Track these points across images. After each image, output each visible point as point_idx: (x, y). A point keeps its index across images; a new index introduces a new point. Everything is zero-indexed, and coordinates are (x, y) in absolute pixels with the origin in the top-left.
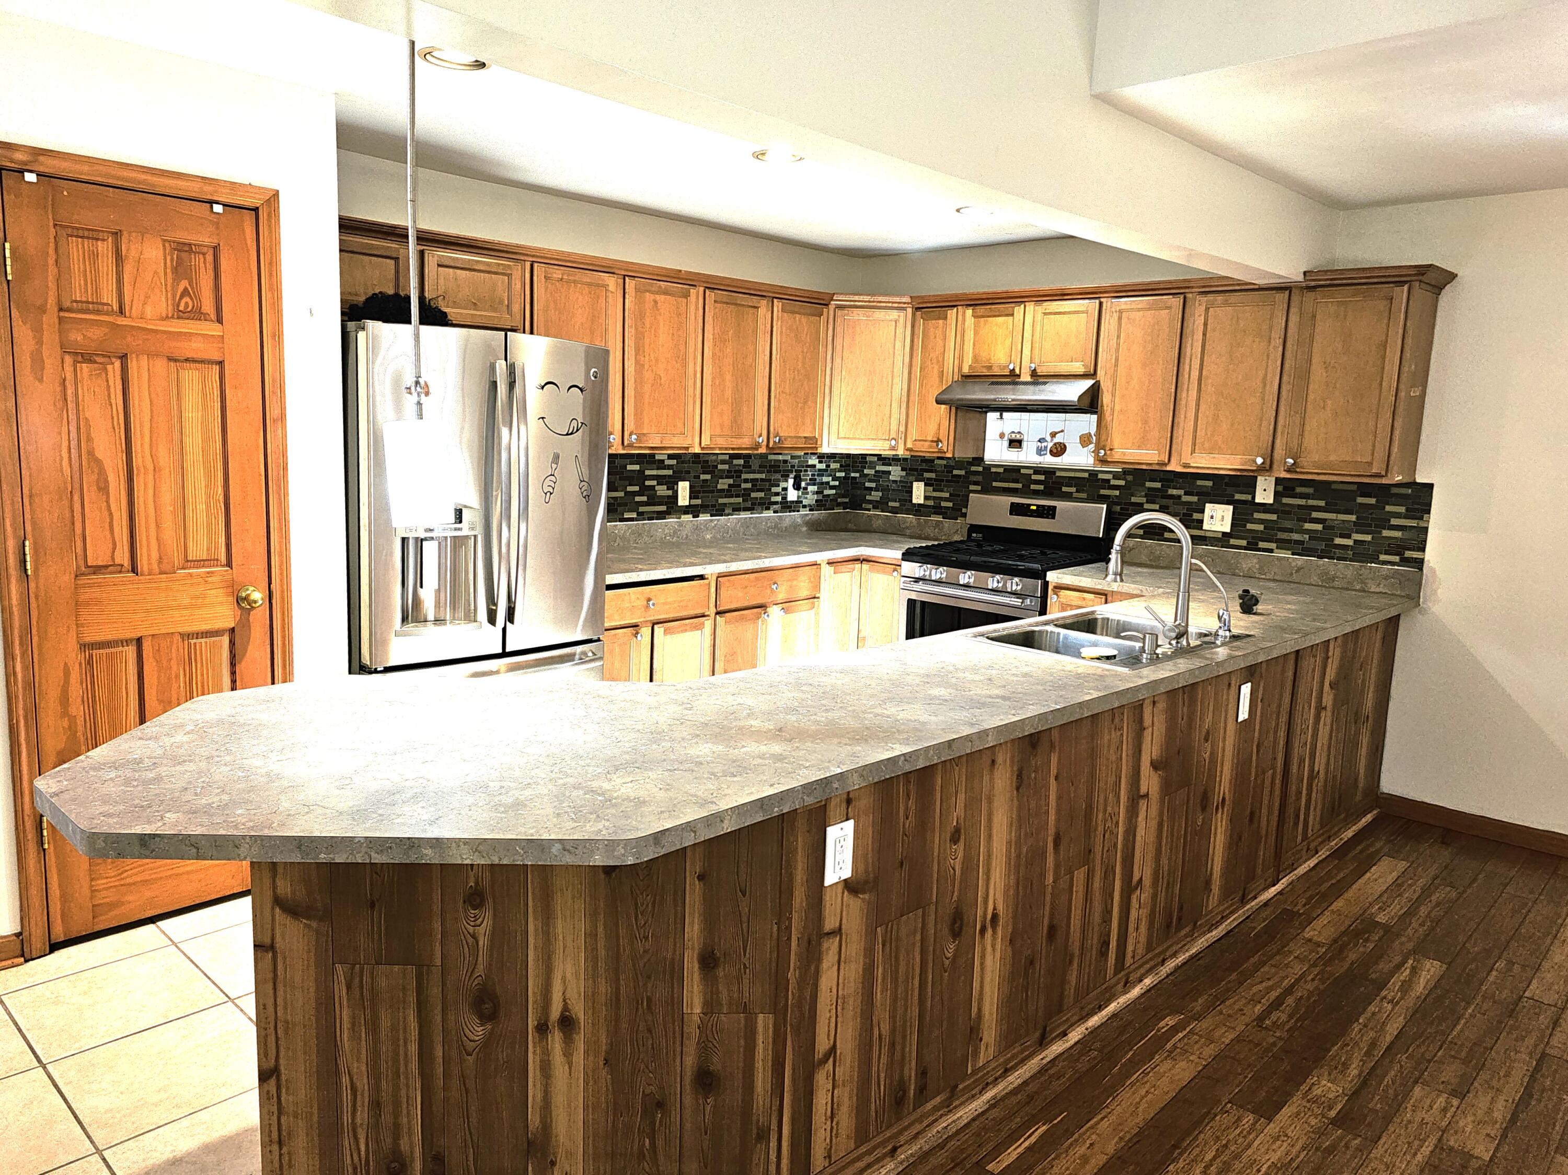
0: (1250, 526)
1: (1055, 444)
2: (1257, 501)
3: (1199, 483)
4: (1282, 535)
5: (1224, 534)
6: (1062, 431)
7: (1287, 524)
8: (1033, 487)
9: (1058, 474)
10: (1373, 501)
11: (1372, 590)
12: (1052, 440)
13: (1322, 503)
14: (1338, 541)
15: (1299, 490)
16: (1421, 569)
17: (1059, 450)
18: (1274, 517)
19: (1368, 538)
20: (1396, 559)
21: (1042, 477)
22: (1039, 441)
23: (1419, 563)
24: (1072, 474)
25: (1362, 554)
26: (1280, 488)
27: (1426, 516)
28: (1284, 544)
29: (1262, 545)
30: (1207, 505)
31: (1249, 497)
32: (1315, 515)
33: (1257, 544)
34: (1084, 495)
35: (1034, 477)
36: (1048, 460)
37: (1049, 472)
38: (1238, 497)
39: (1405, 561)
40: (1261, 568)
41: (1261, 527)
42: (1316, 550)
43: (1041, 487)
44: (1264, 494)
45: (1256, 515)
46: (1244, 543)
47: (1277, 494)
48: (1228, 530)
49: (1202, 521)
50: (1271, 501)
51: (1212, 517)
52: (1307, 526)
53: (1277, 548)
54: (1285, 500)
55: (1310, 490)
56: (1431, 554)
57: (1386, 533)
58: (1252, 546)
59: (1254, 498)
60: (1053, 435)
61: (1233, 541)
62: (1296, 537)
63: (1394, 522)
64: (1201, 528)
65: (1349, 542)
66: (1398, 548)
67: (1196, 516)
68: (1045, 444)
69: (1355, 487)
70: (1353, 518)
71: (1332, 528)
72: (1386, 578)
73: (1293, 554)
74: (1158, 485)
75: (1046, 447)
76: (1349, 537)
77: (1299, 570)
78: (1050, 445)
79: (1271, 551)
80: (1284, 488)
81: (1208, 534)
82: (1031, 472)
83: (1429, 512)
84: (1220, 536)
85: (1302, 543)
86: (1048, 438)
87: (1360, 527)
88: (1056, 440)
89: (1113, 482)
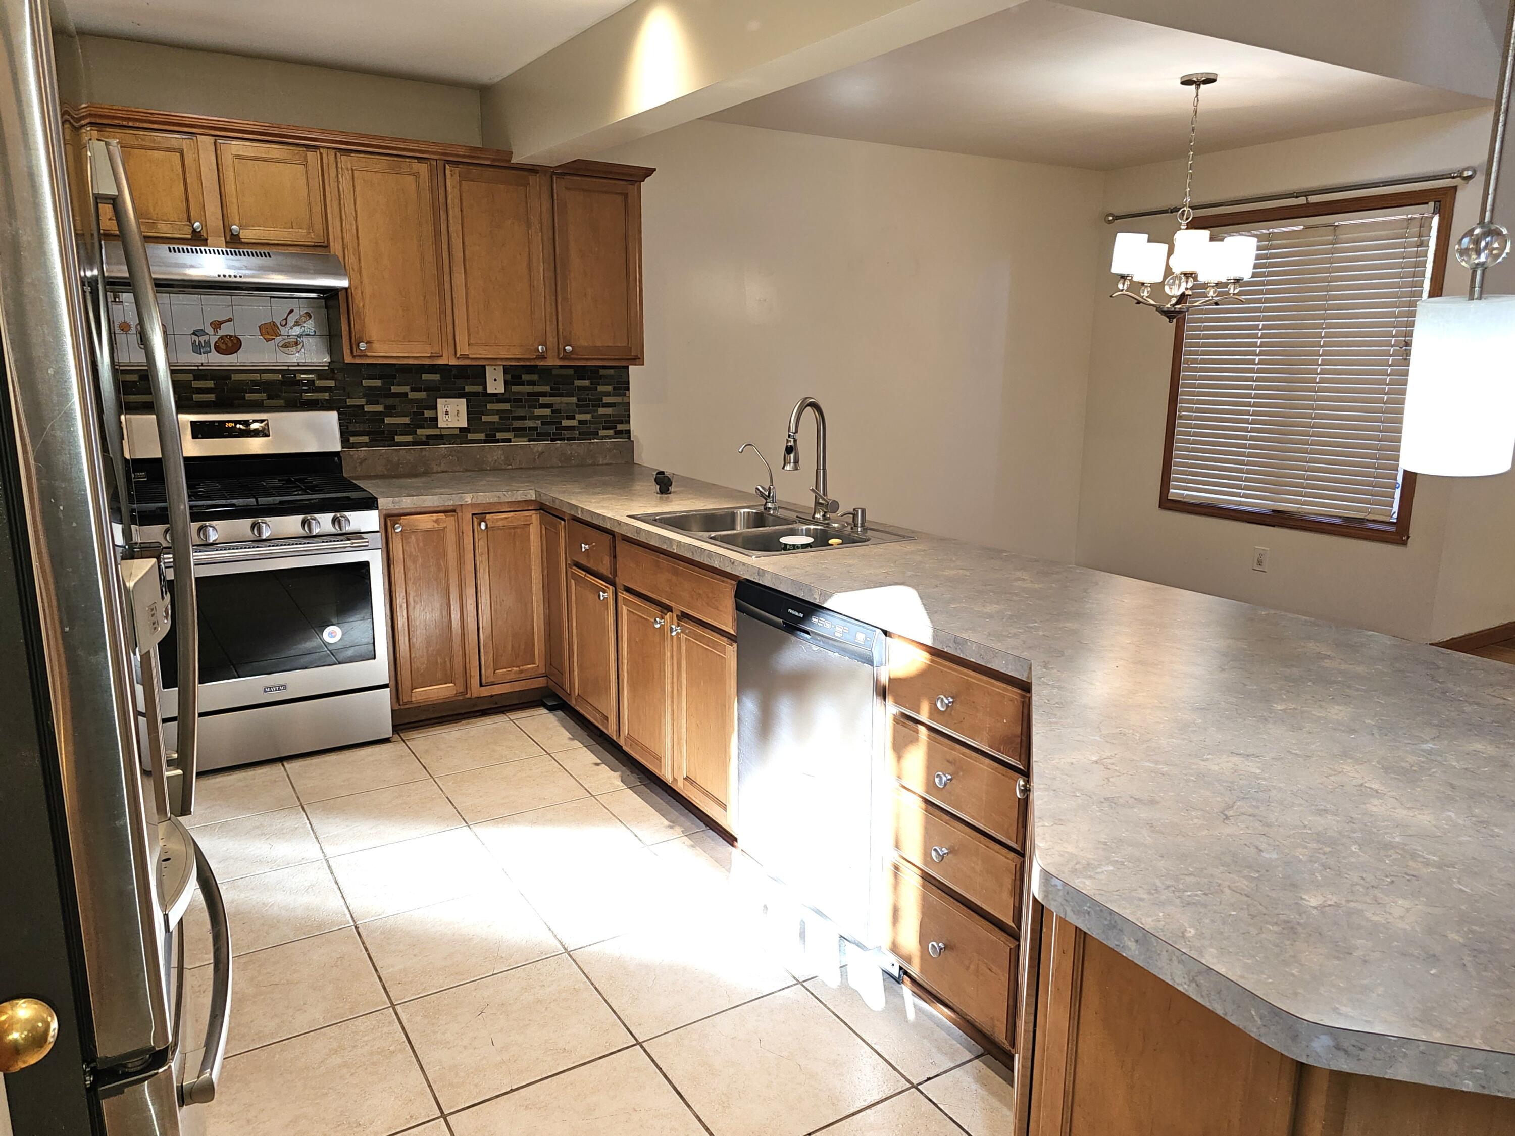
0: (484, 418)
1: (222, 338)
2: (489, 391)
3: (425, 376)
4: (518, 424)
5: (461, 429)
6: (230, 320)
7: (520, 412)
8: (197, 397)
9: (235, 377)
10: (587, 383)
11: (601, 463)
12: (216, 332)
13: (547, 389)
14: (565, 423)
15: (525, 377)
16: (629, 438)
17: (231, 345)
18: (506, 406)
19: (588, 417)
20: (611, 432)
21: (210, 384)
22: (194, 334)
23: (628, 432)
24: (257, 376)
25: (587, 433)
26: (509, 377)
27: (627, 392)
28: (520, 432)
29: (499, 435)
30: (439, 400)
31: (479, 389)
32: (542, 400)
33: (495, 436)
34: (281, 402)
35: (196, 384)
36: (215, 360)
37: (221, 376)
38: (468, 389)
39: (619, 433)
40: (507, 458)
41: (496, 418)
42: (549, 434)
43: (212, 397)
44: (495, 384)
45: (489, 406)
46: (482, 436)
47: (506, 383)
48: (465, 424)
49: (435, 419)
50: (503, 391)
51: (447, 413)
52: (538, 412)
53: (515, 436)
54: (515, 388)
55: (535, 377)
56: (635, 425)
57: (601, 411)
58: (491, 438)
59: (485, 388)
60: (217, 325)
61: (470, 436)
62: (529, 423)
63: (606, 400)
64: (436, 426)
65: (573, 423)
66: (610, 423)
67: (428, 414)
68: (206, 338)
69: (571, 372)
70: (574, 400)
71: (559, 411)
72: (610, 450)
73: (529, 441)
74: (378, 383)
75: (208, 343)
76: (573, 418)
77: (541, 454)
78: (214, 340)
79: (509, 441)
80: (513, 374)
81: (444, 432)
82: (190, 377)
83: (628, 390)
84: (457, 432)
85: (536, 428)
86: (210, 330)
87: (582, 406)
88: (221, 332)
89: (318, 383)
